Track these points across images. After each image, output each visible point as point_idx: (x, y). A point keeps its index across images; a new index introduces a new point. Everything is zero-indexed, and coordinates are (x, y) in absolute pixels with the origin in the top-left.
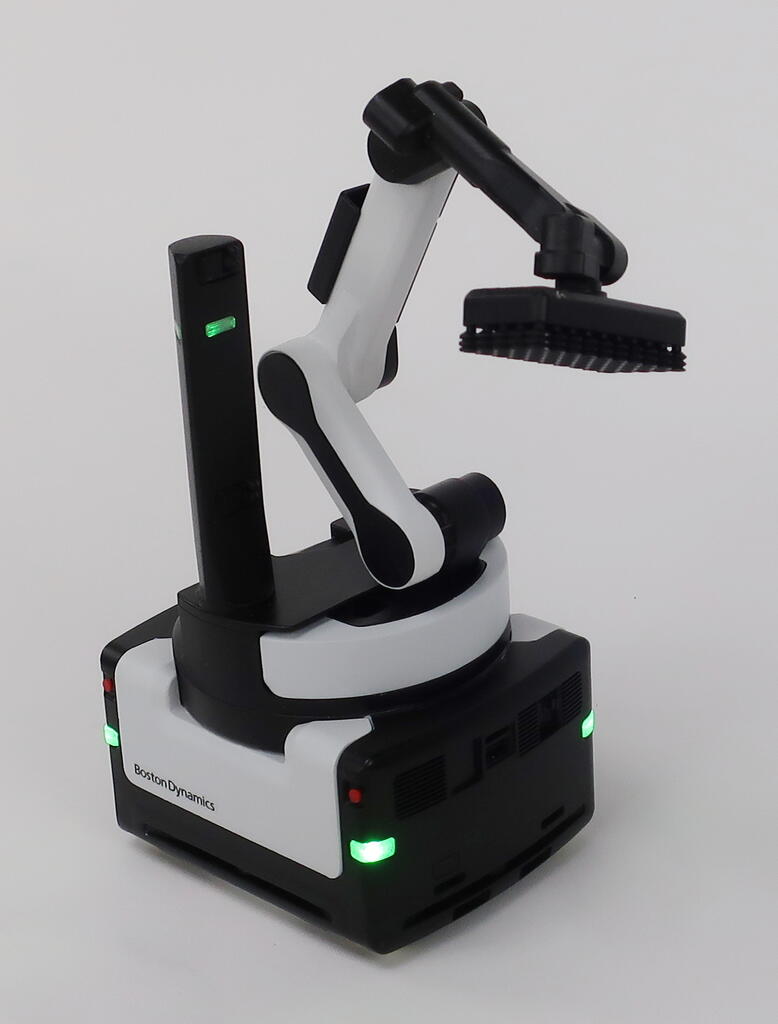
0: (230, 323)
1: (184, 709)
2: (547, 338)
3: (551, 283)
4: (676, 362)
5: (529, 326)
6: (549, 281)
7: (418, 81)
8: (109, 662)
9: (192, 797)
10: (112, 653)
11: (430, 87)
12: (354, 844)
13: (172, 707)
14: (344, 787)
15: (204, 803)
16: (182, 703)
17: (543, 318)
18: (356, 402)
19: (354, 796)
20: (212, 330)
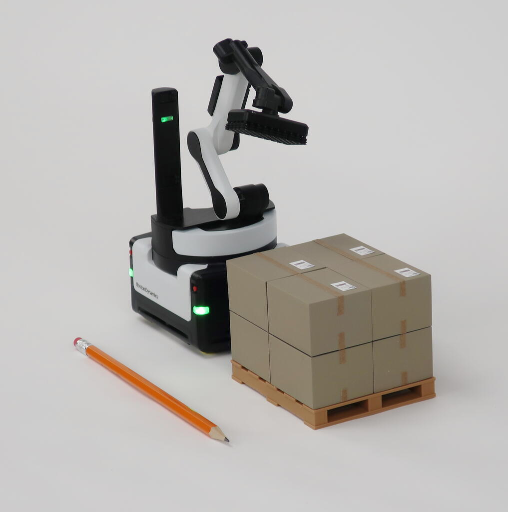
0: (172, 118)
1: (153, 262)
2: (247, 126)
3: (260, 110)
4: (303, 141)
5: (242, 122)
6: (260, 109)
7: (234, 39)
8: (131, 244)
9: (152, 294)
10: (133, 240)
11: (237, 42)
12: (195, 308)
13: (149, 260)
14: (192, 285)
15: (155, 296)
16: (153, 259)
17: (247, 119)
18: (218, 155)
19: (194, 288)
20: (164, 120)
